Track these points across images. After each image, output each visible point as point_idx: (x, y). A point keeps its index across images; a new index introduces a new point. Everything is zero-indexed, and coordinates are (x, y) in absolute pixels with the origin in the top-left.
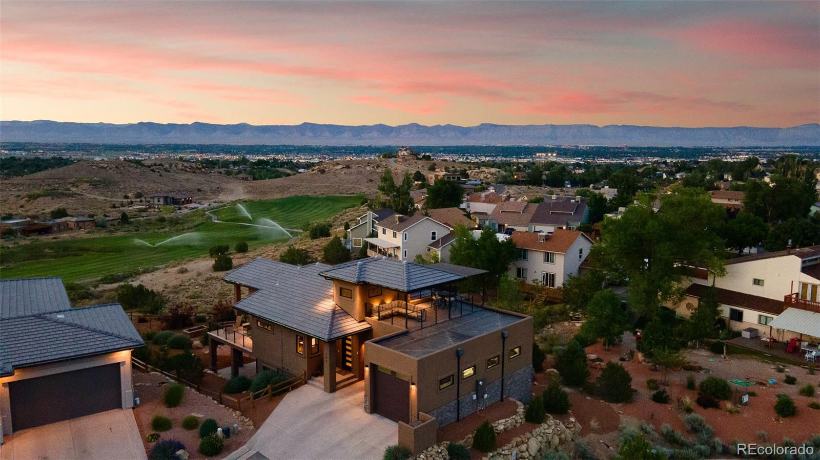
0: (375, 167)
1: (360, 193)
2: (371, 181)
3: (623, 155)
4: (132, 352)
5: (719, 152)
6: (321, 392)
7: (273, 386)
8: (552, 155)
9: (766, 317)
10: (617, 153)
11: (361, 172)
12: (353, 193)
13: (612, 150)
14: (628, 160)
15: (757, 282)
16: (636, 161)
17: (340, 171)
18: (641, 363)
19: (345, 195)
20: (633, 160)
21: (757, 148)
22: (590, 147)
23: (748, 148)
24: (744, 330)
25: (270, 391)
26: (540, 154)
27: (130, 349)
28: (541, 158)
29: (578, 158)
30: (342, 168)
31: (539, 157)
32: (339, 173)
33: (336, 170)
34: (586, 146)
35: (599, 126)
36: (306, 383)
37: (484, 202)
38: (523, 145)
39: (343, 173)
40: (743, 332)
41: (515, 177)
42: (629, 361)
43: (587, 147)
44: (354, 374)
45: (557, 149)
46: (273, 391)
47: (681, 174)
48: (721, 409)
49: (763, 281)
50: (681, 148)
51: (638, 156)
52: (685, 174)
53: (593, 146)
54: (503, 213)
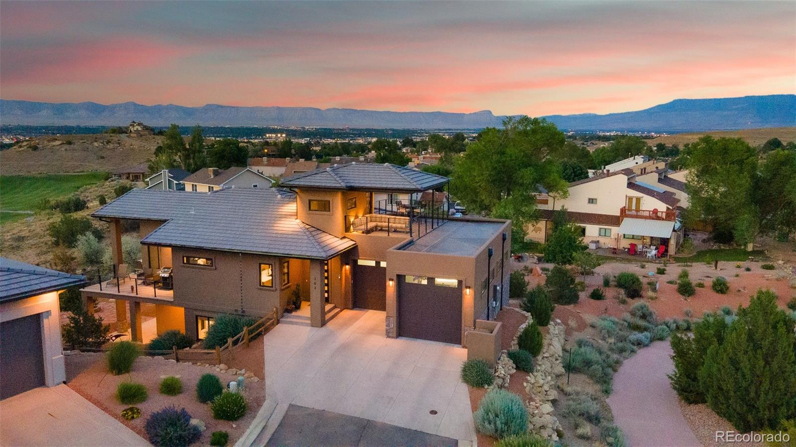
0: (105, 143)
1: (92, 171)
2: (103, 158)
3: (345, 135)
4: (60, 295)
5: (423, 133)
6: (309, 328)
7: (249, 328)
8: (281, 136)
9: (605, 229)
10: (340, 134)
11: (88, 148)
12: (83, 172)
13: (336, 131)
14: (351, 140)
15: (591, 201)
16: (358, 141)
17: (58, 148)
18: (541, 275)
19: (72, 174)
20: (355, 140)
21: (450, 130)
22: (315, 128)
23: (444, 130)
24: (590, 243)
25: (246, 335)
26: (270, 135)
27: (57, 290)
28: (272, 138)
29: (306, 139)
30: (61, 144)
31: (270, 138)
32: (58, 150)
33: (54, 146)
34: (312, 127)
35: (321, 109)
36: (278, 322)
37: (267, 165)
38: (252, 126)
39: (63, 149)
40: (590, 244)
41: (266, 151)
42: (528, 275)
43: (313, 129)
44: (334, 305)
45: (286, 130)
46: (249, 335)
47: (406, 148)
48: (643, 297)
49: (596, 199)
50: (393, 130)
51: (359, 137)
52: (410, 149)
53: (319, 127)
54: (296, 174)
